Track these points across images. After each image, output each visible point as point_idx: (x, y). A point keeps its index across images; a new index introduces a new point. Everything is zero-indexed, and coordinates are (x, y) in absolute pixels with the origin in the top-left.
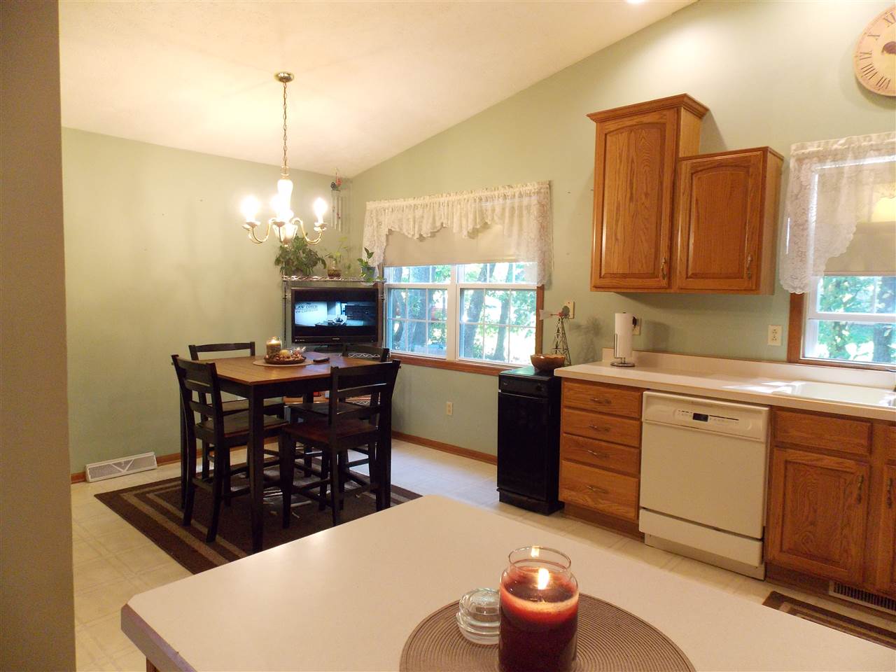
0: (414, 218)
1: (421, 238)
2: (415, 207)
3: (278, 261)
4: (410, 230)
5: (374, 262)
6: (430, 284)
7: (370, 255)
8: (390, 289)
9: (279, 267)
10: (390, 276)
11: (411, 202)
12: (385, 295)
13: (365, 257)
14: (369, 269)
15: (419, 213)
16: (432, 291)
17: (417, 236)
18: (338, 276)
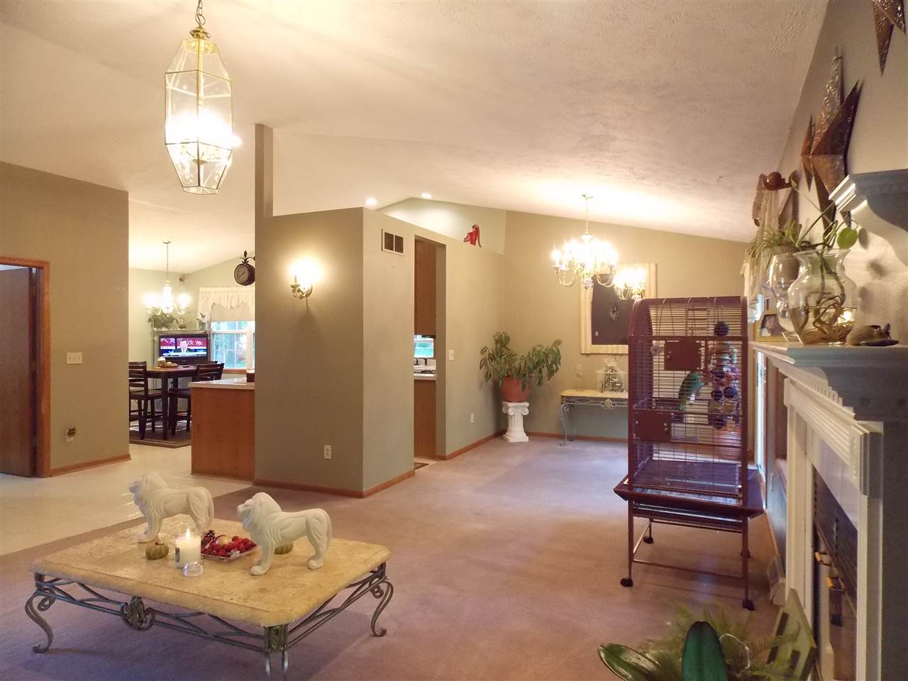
0: (228, 297)
1: (232, 308)
2: (228, 292)
3: (150, 320)
4: (225, 304)
5: (204, 321)
6: (237, 331)
7: (203, 317)
8: (214, 334)
9: (150, 324)
10: (214, 327)
11: (226, 289)
12: (211, 338)
13: (200, 317)
14: (202, 324)
15: (230, 295)
16: (238, 335)
17: (229, 307)
18: (185, 328)
